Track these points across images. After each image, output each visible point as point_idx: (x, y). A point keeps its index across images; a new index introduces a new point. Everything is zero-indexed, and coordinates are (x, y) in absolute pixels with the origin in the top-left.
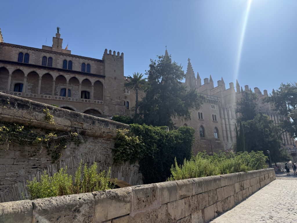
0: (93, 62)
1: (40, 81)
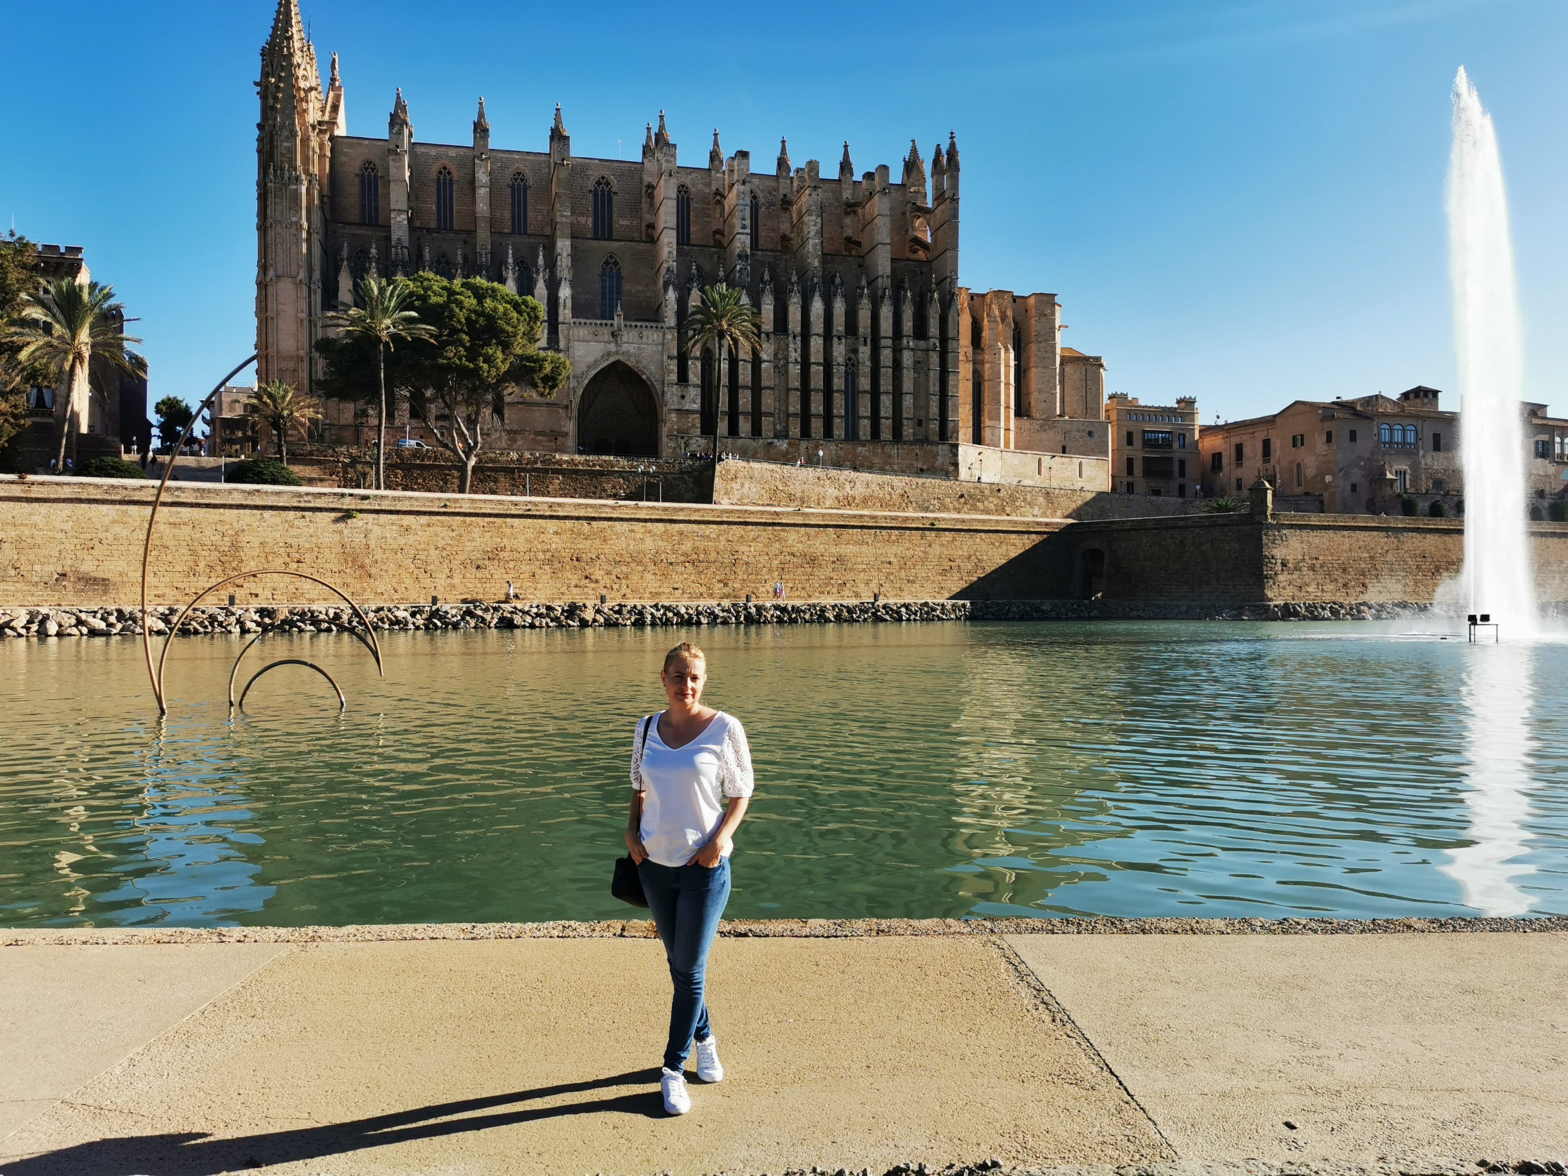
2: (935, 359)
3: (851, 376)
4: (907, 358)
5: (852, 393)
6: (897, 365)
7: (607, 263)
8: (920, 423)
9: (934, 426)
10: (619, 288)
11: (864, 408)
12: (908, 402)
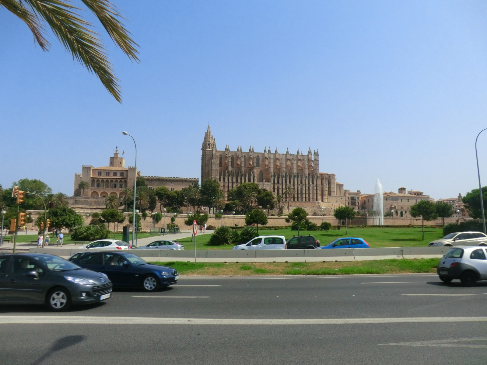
0: (125, 171)
1: (105, 183)
2: (315, 188)
3: (302, 191)
4: (311, 188)
5: (302, 194)
6: (309, 188)
7: (260, 172)
8: (313, 198)
9: (315, 199)
10: (262, 176)
11: (304, 196)
12: (311, 195)
